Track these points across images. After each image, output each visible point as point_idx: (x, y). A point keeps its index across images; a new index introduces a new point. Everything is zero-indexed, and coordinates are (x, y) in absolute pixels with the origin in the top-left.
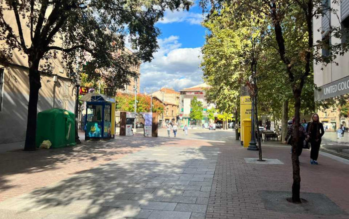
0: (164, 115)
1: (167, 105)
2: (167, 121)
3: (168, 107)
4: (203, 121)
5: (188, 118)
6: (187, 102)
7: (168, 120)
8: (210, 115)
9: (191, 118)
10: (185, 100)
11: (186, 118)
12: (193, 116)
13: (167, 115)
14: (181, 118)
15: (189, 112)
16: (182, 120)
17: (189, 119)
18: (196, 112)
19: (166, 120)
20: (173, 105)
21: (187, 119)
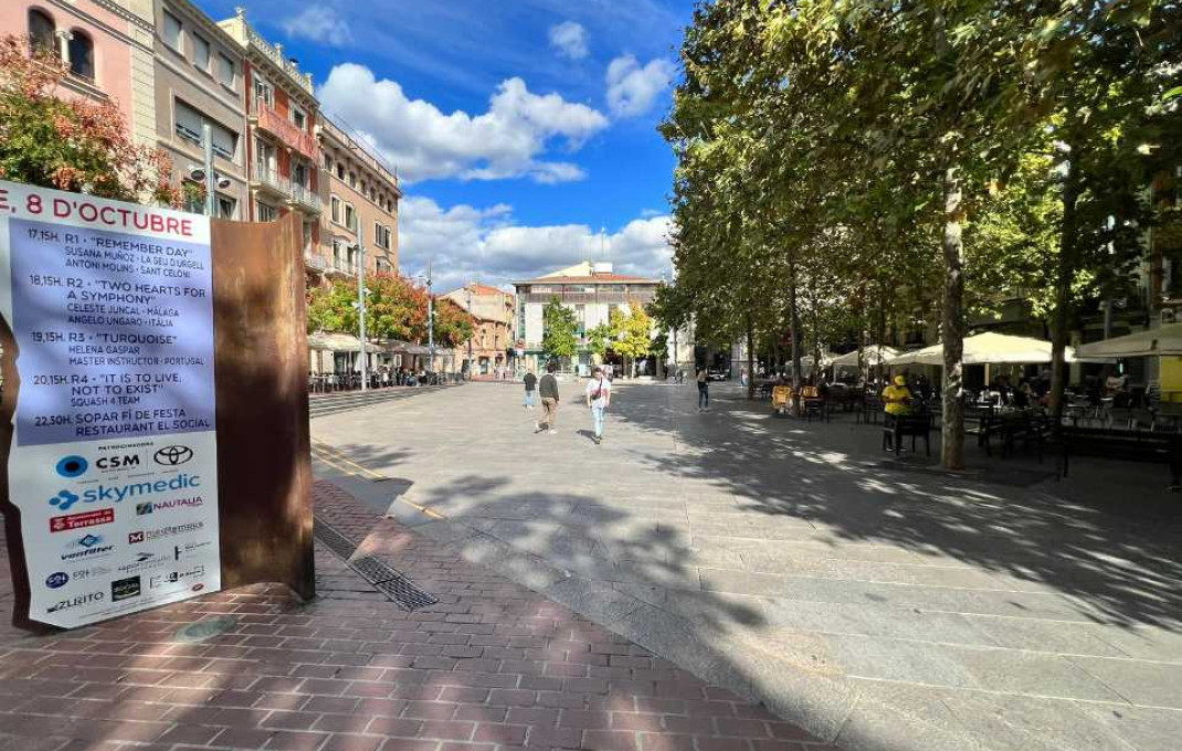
0: (474, 346)
1: (483, 321)
2: (483, 362)
3: (484, 326)
4: (575, 360)
5: (537, 353)
6: (534, 312)
7: (487, 358)
8: (595, 344)
9: (543, 353)
10: (527, 306)
11: (531, 354)
12: (553, 347)
13: (484, 346)
14: (520, 352)
15: (541, 339)
16: (524, 358)
17: (541, 355)
18: (560, 336)
19: (481, 358)
20: (498, 323)
21: (536, 356)
